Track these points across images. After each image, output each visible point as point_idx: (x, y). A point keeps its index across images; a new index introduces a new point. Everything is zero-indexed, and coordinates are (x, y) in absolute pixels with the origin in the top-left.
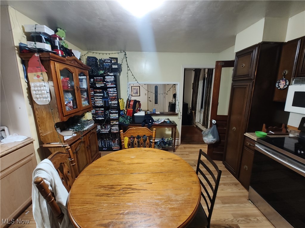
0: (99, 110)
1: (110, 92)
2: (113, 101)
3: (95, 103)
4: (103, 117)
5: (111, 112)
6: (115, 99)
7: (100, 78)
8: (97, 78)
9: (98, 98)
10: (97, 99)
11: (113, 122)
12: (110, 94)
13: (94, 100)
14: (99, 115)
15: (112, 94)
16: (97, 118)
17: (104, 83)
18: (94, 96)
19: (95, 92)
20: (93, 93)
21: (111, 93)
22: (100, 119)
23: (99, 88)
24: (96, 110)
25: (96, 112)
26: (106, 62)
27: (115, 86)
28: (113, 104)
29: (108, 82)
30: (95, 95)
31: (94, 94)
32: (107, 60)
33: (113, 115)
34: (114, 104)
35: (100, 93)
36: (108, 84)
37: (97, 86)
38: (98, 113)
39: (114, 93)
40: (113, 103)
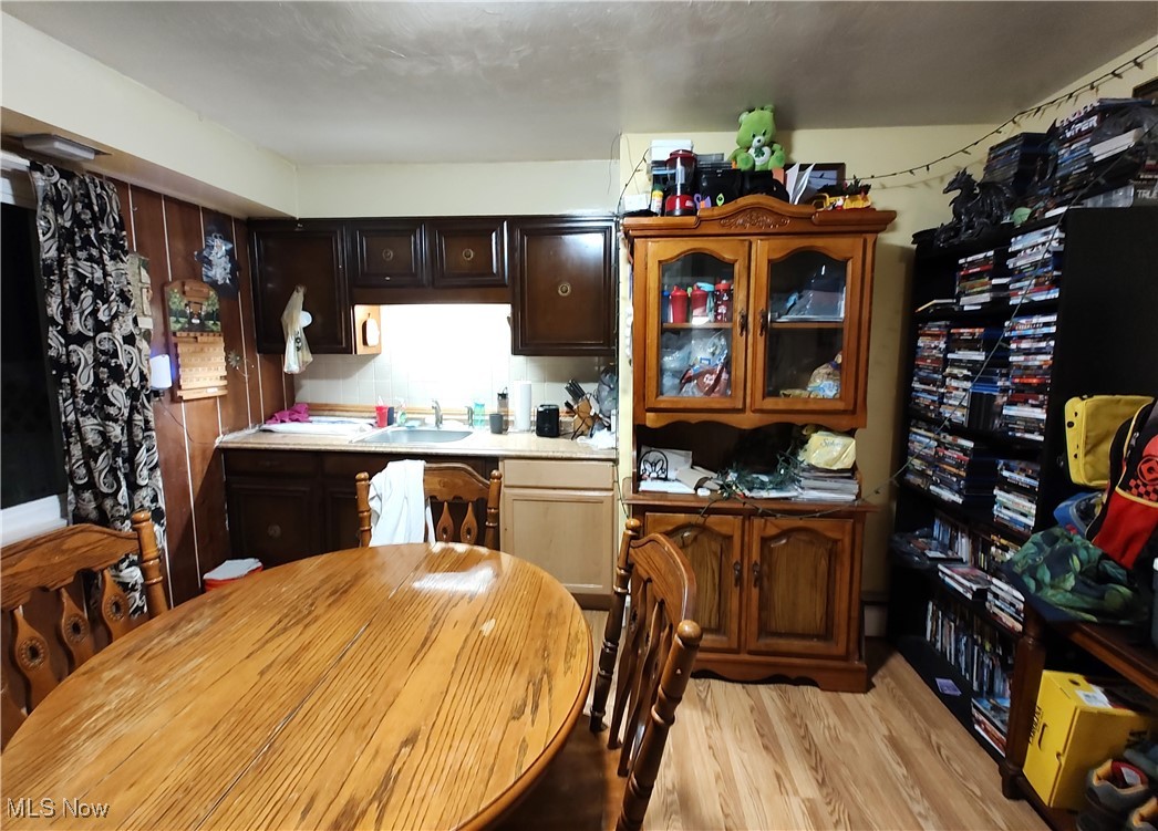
0: (953, 446)
1: (1022, 338)
2: (1025, 402)
3: (941, 403)
4: (959, 492)
5: (1006, 473)
6: (1039, 389)
7: (981, 256)
8: (970, 259)
9: (955, 377)
10: (954, 383)
11: (1005, 549)
12: (1019, 351)
13: (943, 384)
14: (944, 471)
15: (1027, 352)
16: (935, 484)
17: (994, 282)
18: (946, 362)
19: (954, 343)
20: (943, 346)
21: (1025, 345)
22: (947, 495)
23: (970, 319)
24: (940, 444)
25: (936, 453)
26: (1073, 140)
27: (1054, 294)
28: (1021, 425)
29: (1018, 274)
30: (950, 356)
31: (948, 350)
32: (1080, 120)
33: (1010, 496)
34: (1031, 425)
35: (971, 345)
36: (1018, 285)
37: (966, 308)
38: (942, 459)
39: (1039, 351)
40: (1025, 420)
